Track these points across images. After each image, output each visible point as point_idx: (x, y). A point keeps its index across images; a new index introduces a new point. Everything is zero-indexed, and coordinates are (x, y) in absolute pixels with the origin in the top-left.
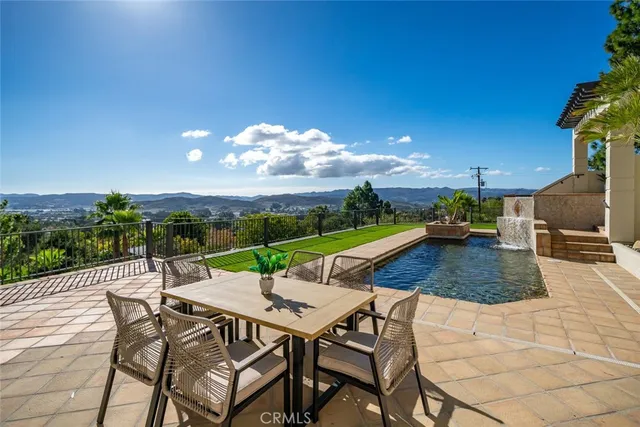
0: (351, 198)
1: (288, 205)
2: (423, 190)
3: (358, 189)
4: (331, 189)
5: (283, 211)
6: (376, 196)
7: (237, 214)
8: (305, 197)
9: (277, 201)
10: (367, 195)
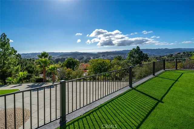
0: (131, 53)
1: (107, 55)
2: (157, 49)
3: (134, 49)
4: (122, 50)
5: (106, 57)
6: (142, 52)
7: (92, 58)
8: (113, 53)
9: (104, 54)
10: (138, 52)
